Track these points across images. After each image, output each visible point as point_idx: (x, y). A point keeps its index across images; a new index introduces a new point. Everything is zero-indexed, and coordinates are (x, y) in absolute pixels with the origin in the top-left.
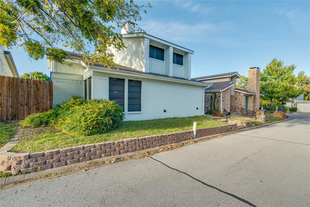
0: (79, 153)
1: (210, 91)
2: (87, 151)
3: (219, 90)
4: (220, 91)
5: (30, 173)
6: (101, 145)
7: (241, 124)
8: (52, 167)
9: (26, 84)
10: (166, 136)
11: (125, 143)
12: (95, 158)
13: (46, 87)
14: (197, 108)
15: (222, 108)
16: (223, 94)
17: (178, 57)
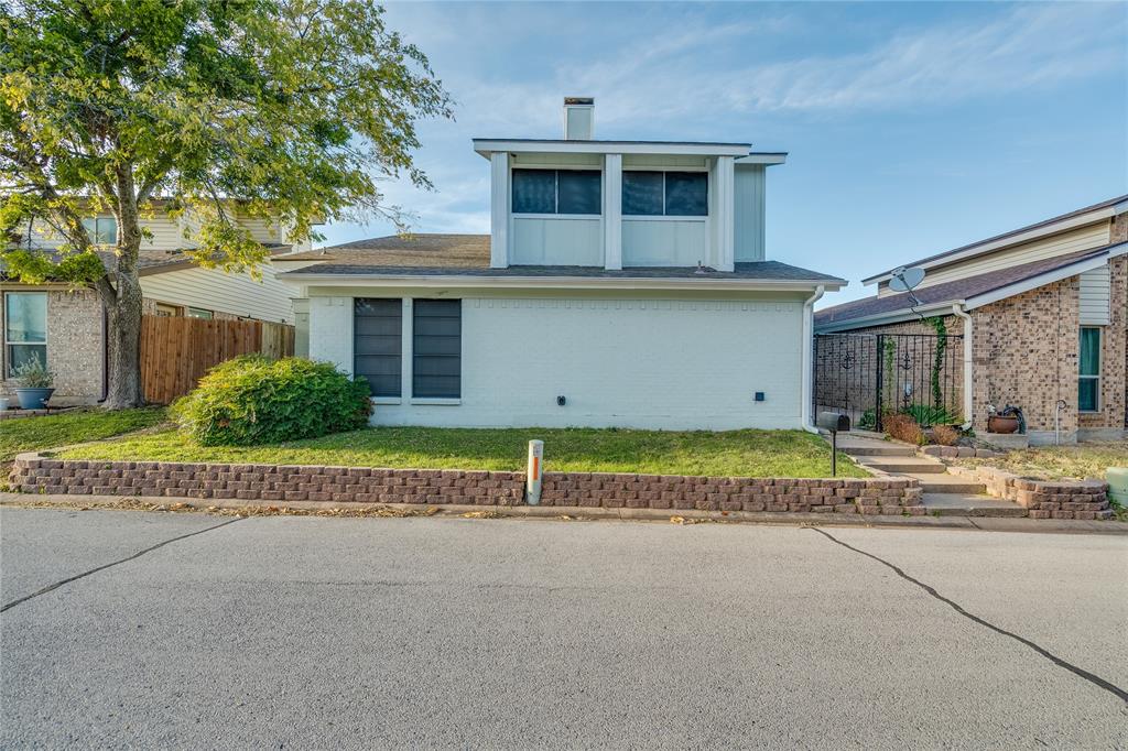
0: (120, 475)
1: (910, 311)
2: (136, 473)
3: (947, 303)
4: (956, 310)
5: (30, 493)
6: (170, 466)
7: (1003, 496)
8: (66, 492)
9: (216, 330)
10: (380, 477)
11: (232, 474)
12: (148, 494)
13: (249, 334)
14: (760, 397)
15: (975, 398)
16: (981, 324)
17: (681, 183)
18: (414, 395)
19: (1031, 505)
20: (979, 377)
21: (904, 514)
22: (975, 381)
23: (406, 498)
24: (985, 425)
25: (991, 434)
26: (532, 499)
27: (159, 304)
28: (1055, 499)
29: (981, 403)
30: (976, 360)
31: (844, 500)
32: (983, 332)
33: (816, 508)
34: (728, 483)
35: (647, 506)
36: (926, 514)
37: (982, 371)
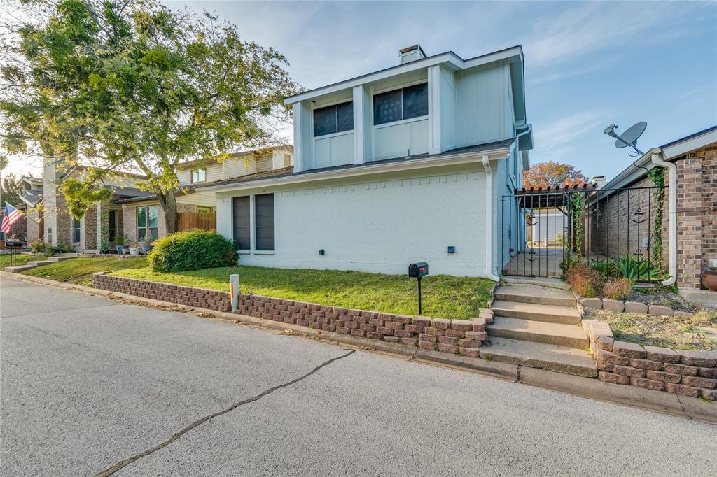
3: (649, 155)
4: (655, 159)
14: (451, 250)
15: (680, 252)
16: (688, 171)
17: (413, 95)
18: (257, 249)
19: (602, 366)
20: (686, 228)
21: (457, 353)
22: (681, 233)
23: (186, 302)
24: (697, 281)
25: (704, 292)
26: (234, 309)
27: (199, 207)
28: (635, 365)
29: (689, 257)
30: (680, 211)
31: (409, 334)
32: (691, 180)
33: (385, 337)
34: (332, 311)
35: (283, 321)
36: (479, 357)
37: (692, 222)
